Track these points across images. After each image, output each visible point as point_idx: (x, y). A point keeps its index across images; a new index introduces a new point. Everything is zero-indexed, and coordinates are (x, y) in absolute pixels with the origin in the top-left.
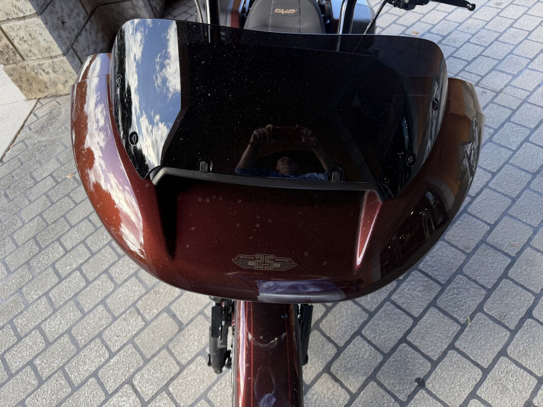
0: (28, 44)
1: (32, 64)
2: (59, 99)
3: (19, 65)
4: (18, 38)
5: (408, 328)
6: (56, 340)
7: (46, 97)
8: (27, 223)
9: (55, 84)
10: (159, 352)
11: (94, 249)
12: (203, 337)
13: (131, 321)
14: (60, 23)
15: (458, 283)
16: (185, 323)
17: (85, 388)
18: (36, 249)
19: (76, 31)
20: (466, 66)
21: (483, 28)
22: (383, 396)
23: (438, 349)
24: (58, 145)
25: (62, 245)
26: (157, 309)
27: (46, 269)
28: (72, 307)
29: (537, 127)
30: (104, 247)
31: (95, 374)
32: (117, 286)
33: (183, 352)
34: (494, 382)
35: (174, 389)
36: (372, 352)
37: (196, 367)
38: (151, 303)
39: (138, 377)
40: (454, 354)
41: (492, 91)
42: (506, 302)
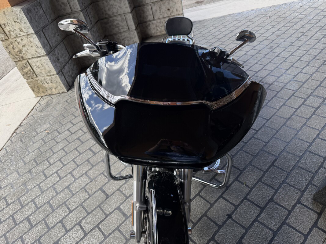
0: (40, 69)
1: (41, 79)
2: (52, 96)
3: (35, 79)
4: (36, 66)
5: (223, 191)
6: (42, 206)
7: (46, 95)
8: (31, 153)
9: (51, 88)
10: (95, 209)
11: (65, 163)
12: (119, 201)
13: (82, 195)
14: (57, 59)
15: (249, 169)
16: (109, 195)
17: (55, 228)
18: (35, 164)
19: (64, 64)
20: (255, 74)
21: (264, 57)
22: (210, 223)
23: (238, 200)
24: (50, 117)
25: (48, 162)
26: (96, 189)
27: (39, 173)
28: (52, 190)
29: (289, 99)
30: (70, 162)
31: (61, 222)
32: (75, 179)
33: (108, 208)
34: (267, 214)
35: (102, 226)
36: (205, 203)
37: (114, 215)
38: (93, 186)
39: (83, 221)
40: (246, 202)
41: (268, 84)
42: (273, 177)
